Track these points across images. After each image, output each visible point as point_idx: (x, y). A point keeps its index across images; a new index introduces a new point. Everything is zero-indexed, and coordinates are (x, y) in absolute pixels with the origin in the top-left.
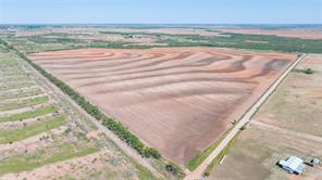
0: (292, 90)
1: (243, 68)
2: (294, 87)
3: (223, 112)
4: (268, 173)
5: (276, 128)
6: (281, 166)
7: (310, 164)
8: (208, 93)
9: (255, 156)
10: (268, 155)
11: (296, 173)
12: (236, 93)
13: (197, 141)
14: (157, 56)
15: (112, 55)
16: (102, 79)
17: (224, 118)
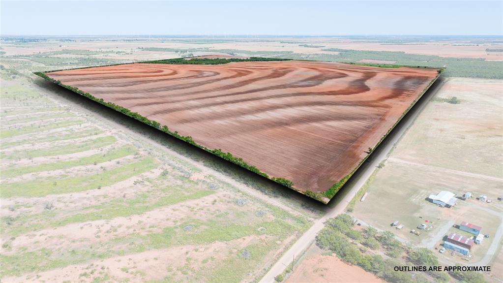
0: (434, 122)
1: (367, 89)
2: (437, 120)
3: (352, 141)
4: (418, 208)
5: (420, 165)
6: (431, 201)
7: (463, 198)
8: (328, 119)
9: (401, 193)
10: (415, 191)
11: (448, 206)
12: (364, 119)
13: (329, 171)
14: (240, 74)
15: (175, 73)
16: (177, 105)
17: (356, 147)
